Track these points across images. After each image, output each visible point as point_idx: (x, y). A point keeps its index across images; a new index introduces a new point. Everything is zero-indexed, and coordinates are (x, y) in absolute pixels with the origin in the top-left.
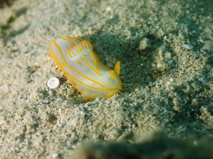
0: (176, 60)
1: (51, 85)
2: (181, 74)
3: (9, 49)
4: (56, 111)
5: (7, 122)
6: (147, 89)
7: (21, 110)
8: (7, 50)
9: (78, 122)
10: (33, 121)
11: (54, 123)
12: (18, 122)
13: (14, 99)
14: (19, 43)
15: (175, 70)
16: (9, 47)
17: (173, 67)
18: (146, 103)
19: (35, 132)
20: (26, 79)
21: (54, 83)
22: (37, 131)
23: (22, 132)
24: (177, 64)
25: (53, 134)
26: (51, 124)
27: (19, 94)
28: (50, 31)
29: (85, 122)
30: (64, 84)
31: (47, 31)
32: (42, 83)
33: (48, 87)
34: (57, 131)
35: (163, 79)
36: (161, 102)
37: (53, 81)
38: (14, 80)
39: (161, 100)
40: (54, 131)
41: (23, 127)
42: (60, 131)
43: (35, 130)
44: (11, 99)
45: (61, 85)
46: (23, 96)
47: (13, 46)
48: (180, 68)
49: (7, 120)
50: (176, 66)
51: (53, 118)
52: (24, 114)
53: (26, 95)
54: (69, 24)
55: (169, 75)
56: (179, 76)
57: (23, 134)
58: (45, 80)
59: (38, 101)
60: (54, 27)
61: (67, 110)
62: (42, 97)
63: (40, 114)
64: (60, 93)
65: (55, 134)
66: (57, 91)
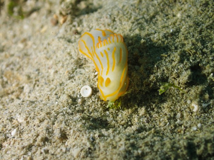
0: (212, 104)
1: (83, 92)
2: (211, 121)
3: (73, 29)
4: (68, 130)
5: (26, 122)
6: (172, 128)
7: (43, 114)
8: (71, 29)
9: (79, 154)
10: (46, 133)
11: (63, 141)
12: (34, 127)
13: (49, 93)
14: (85, 24)
15: (207, 115)
16: (74, 26)
17: (206, 111)
18: (151, 154)
19: (43, 146)
20: (70, 73)
21: (86, 92)
22: (45, 146)
23: (32, 142)
24: (211, 109)
25: (54, 157)
26: (60, 142)
27: (56, 89)
28: (115, 23)
29: (85, 156)
30: (95, 96)
31: (112, 22)
32: (77, 86)
33: (81, 94)
34: (58, 156)
35: (192, 121)
36: (167, 157)
37: (86, 89)
38: (61, 68)
39: (167, 155)
40: (56, 155)
41: (35, 136)
42: (60, 157)
43: (43, 144)
44: (47, 92)
45: (93, 96)
46: (57, 93)
47: (79, 26)
48: (212, 114)
49: (28, 120)
50: (210, 111)
51: (64, 137)
52: (43, 120)
53: (60, 93)
54: (133, 23)
55: (199, 118)
56: (208, 124)
57: (32, 144)
58: (80, 85)
59: (64, 107)
60: (120, 20)
61: (78, 133)
62: (70, 104)
63: (55, 127)
64: (89, 104)
65: (55, 158)
66: (87, 101)
